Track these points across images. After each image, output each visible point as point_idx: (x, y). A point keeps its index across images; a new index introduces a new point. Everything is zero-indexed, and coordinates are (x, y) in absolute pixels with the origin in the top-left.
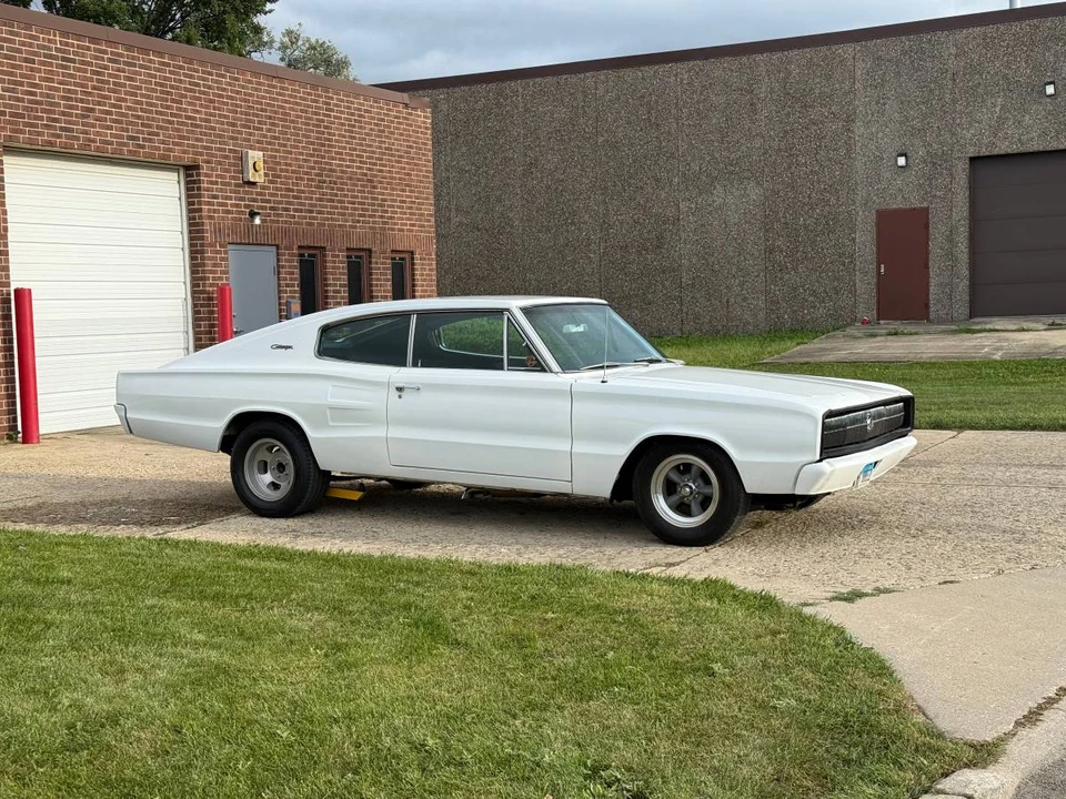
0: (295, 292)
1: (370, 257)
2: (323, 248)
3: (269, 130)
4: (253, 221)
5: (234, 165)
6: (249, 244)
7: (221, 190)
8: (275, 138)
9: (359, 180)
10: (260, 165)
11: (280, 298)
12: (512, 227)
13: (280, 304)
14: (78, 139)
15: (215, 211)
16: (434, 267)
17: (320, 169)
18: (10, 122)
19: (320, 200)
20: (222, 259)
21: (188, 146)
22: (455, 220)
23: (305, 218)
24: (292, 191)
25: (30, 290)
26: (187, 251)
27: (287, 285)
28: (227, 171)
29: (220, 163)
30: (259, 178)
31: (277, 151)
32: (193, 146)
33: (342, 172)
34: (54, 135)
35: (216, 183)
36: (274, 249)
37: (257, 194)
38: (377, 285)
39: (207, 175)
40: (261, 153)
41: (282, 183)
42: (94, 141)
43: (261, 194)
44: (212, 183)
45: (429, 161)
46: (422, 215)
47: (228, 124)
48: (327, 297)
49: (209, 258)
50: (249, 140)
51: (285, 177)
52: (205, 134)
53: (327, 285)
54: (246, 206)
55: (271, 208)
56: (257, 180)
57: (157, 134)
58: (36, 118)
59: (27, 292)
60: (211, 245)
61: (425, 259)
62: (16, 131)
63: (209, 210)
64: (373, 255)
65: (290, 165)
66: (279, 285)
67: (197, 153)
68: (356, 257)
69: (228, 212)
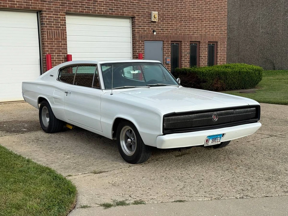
0: (169, 55)
1: (200, 44)
2: (181, 41)
3: (161, 5)
4: (154, 33)
5: (148, 16)
6: (152, 41)
7: (143, 24)
8: (164, 7)
9: (196, 19)
10: (157, 16)
11: (163, 57)
12: (279, 32)
13: (163, 59)
14: (91, 10)
15: (140, 31)
16: (226, 46)
17: (181, 16)
18: (68, 6)
19: (180, 26)
20: (142, 45)
21: (131, 11)
22: (261, 31)
23: (174, 32)
24: (170, 24)
25: (71, 55)
26: (132, 43)
27: (166, 53)
28: (145, 18)
29: (142, 16)
30: (156, 20)
31: (164, 11)
32: (133, 11)
33: (190, 17)
34: (83, 9)
35: (141, 22)
36: (162, 42)
37: (156, 25)
38: (202, 53)
39: (137, 20)
40: (157, 12)
41: (166, 21)
42: (97, 11)
43: (157, 25)
44: (139, 22)
45: (226, 12)
46: (222, 30)
47: (146, 4)
48: (181, 57)
49: (137, 45)
50: (154, 8)
51: (167, 19)
52: (137, 7)
53: (182, 53)
54: (152, 29)
55: (161, 29)
56: (155, 21)
57: (120, 8)
58: (77, 4)
59: (70, 56)
60: (138, 41)
61: (222, 44)
62: (70, 8)
63: (138, 31)
64: (201, 43)
65: (169, 16)
66: (163, 53)
67: (134, 13)
68: (194, 44)
69: (145, 31)
